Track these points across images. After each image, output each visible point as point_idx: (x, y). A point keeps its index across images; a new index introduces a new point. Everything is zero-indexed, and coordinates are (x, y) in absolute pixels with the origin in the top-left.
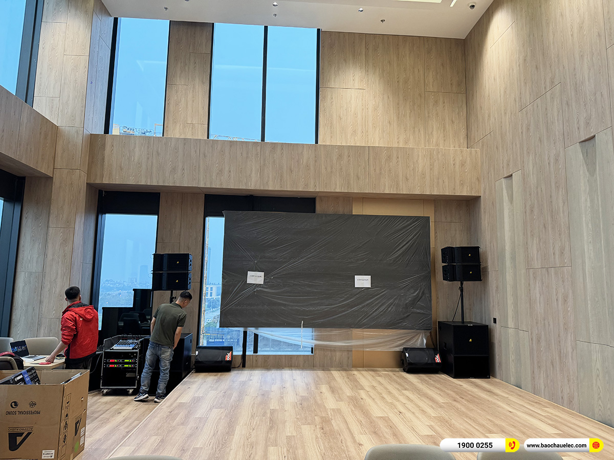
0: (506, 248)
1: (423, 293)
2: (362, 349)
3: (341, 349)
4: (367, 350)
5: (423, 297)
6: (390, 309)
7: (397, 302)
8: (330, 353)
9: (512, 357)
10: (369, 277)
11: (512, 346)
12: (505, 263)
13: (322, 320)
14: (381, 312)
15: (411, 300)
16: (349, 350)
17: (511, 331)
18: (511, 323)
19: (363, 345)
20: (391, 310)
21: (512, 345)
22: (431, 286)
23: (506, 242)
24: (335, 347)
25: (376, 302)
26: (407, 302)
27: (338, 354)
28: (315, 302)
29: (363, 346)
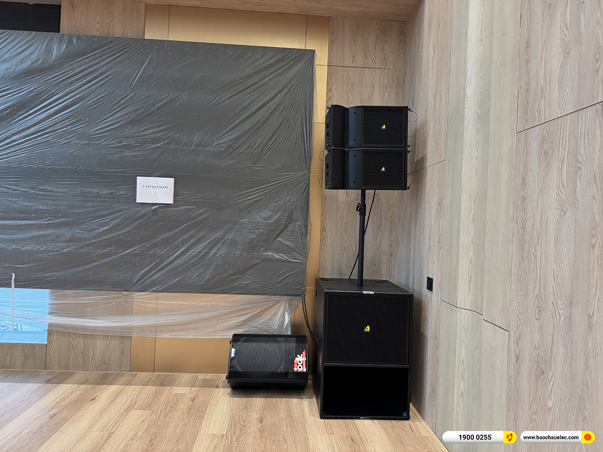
0: (467, 93)
1: (290, 219)
2: (152, 335)
3: (107, 334)
4: (165, 336)
5: (290, 228)
6: (214, 251)
7: (230, 236)
8: (81, 340)
9: (460, 386)
10: (170, 182)
11: (463, 356)
12: (463, 133)
13: (58, 274)
14: (193, 257)
15: (261, 234)
16: (124, 336)
17: (463, 317)
18: (464, 297)
19: (156, 326)
20: (216, 253)
21: (462, 353)
22: (308, 203)
23: (469, 76)
24: (94, 329)
25: (185, 236)
26: (254, 236)
27: (100, 343)
28: (42, 233)
29: (156, 328)
